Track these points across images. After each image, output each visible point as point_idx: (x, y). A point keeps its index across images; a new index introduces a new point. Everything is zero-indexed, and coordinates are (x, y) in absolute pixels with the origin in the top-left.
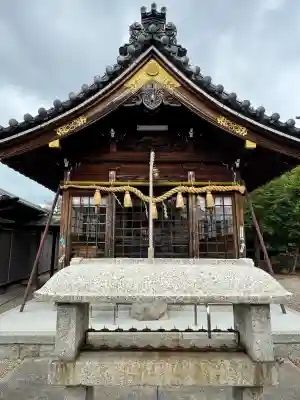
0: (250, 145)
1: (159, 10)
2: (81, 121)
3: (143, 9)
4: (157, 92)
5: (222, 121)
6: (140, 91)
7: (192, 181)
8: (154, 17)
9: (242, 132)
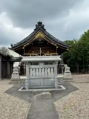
0: (57, 47)
1: (41, 22)
2: (28, 44)
3: (38, 22)
4: (41, 38)
5: (52, 43)
6: (38, 38)
7: (48, 53)
8: (40, 23)
9: (56, 45)
